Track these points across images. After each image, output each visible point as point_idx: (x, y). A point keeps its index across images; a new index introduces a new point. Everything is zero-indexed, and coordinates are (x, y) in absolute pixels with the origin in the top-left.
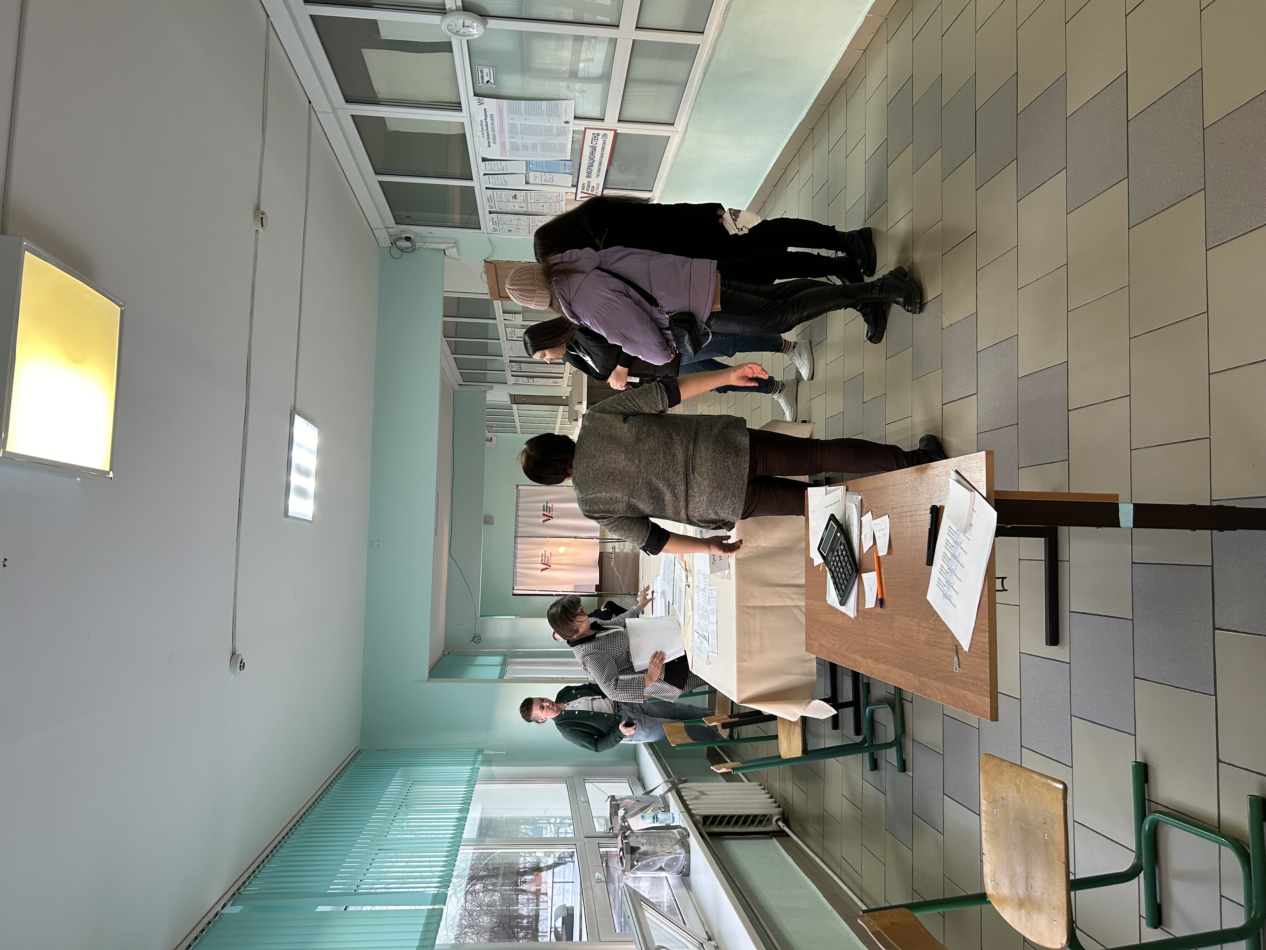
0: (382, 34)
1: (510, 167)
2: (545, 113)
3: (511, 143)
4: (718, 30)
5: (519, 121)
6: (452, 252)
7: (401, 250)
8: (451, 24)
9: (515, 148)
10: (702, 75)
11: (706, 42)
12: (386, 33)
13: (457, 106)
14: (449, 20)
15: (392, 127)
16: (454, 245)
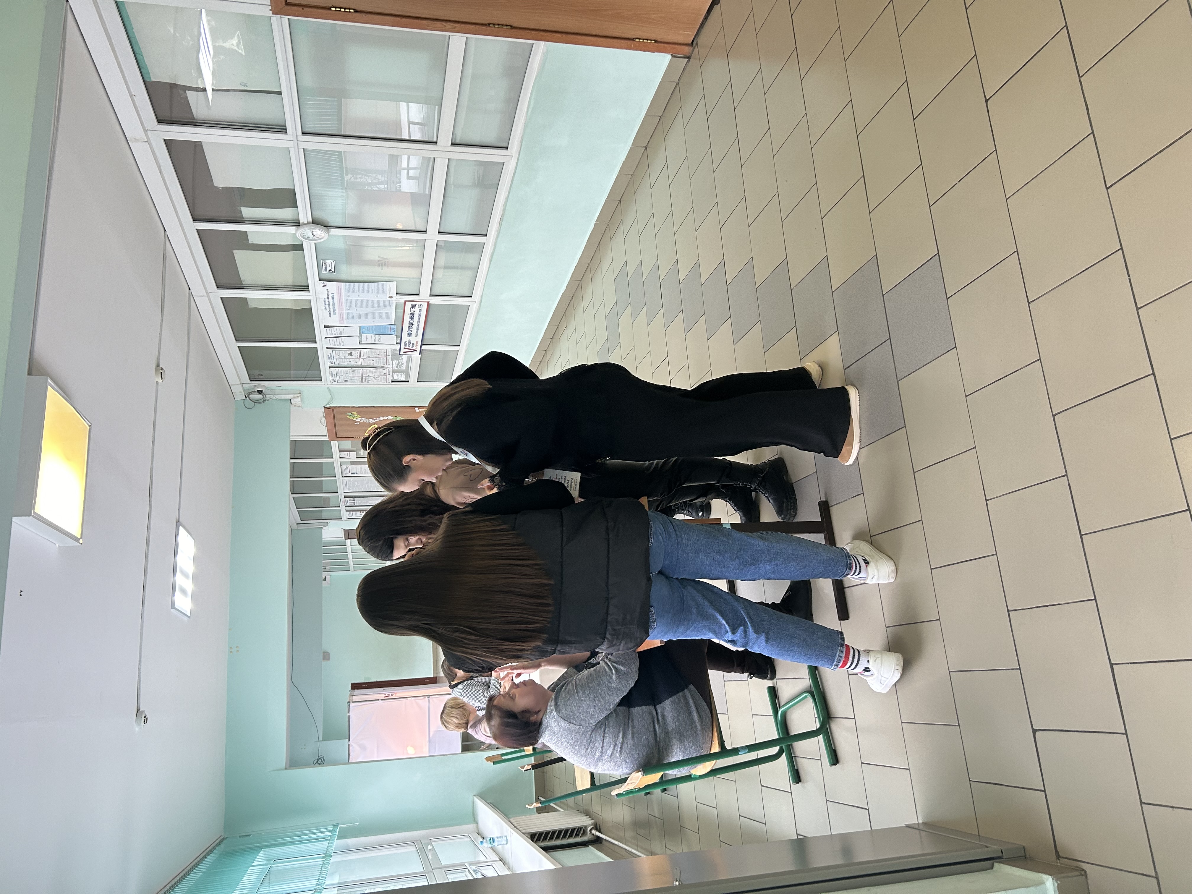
0: (250, 240)
1: (347, 331)
2: (374, 291)
3: (348, 313)
4: (497, 233)
5: (354, 297)
6: (297, 401)
7: (254, 402)
8: (304, 232)
9: (351, 317)
10: (489, 263)
11: (489, 241)
12: (252, 240)
13: (305, 288)
14: (301, 230)
15: (252, 305)
16: (299, 395)
